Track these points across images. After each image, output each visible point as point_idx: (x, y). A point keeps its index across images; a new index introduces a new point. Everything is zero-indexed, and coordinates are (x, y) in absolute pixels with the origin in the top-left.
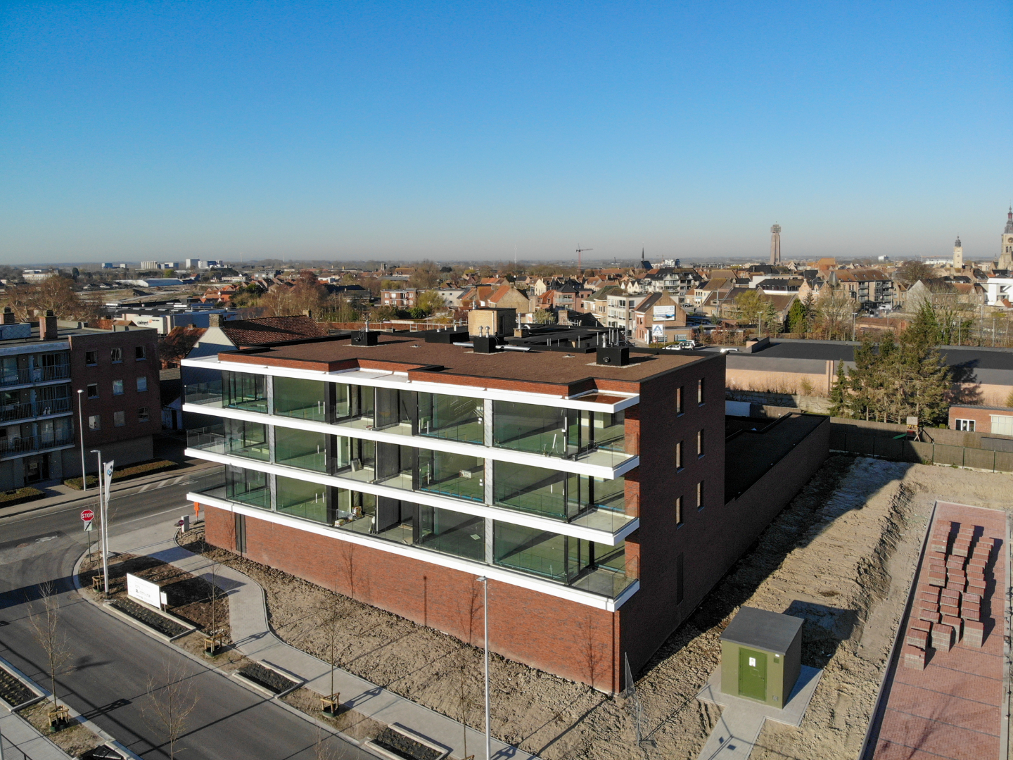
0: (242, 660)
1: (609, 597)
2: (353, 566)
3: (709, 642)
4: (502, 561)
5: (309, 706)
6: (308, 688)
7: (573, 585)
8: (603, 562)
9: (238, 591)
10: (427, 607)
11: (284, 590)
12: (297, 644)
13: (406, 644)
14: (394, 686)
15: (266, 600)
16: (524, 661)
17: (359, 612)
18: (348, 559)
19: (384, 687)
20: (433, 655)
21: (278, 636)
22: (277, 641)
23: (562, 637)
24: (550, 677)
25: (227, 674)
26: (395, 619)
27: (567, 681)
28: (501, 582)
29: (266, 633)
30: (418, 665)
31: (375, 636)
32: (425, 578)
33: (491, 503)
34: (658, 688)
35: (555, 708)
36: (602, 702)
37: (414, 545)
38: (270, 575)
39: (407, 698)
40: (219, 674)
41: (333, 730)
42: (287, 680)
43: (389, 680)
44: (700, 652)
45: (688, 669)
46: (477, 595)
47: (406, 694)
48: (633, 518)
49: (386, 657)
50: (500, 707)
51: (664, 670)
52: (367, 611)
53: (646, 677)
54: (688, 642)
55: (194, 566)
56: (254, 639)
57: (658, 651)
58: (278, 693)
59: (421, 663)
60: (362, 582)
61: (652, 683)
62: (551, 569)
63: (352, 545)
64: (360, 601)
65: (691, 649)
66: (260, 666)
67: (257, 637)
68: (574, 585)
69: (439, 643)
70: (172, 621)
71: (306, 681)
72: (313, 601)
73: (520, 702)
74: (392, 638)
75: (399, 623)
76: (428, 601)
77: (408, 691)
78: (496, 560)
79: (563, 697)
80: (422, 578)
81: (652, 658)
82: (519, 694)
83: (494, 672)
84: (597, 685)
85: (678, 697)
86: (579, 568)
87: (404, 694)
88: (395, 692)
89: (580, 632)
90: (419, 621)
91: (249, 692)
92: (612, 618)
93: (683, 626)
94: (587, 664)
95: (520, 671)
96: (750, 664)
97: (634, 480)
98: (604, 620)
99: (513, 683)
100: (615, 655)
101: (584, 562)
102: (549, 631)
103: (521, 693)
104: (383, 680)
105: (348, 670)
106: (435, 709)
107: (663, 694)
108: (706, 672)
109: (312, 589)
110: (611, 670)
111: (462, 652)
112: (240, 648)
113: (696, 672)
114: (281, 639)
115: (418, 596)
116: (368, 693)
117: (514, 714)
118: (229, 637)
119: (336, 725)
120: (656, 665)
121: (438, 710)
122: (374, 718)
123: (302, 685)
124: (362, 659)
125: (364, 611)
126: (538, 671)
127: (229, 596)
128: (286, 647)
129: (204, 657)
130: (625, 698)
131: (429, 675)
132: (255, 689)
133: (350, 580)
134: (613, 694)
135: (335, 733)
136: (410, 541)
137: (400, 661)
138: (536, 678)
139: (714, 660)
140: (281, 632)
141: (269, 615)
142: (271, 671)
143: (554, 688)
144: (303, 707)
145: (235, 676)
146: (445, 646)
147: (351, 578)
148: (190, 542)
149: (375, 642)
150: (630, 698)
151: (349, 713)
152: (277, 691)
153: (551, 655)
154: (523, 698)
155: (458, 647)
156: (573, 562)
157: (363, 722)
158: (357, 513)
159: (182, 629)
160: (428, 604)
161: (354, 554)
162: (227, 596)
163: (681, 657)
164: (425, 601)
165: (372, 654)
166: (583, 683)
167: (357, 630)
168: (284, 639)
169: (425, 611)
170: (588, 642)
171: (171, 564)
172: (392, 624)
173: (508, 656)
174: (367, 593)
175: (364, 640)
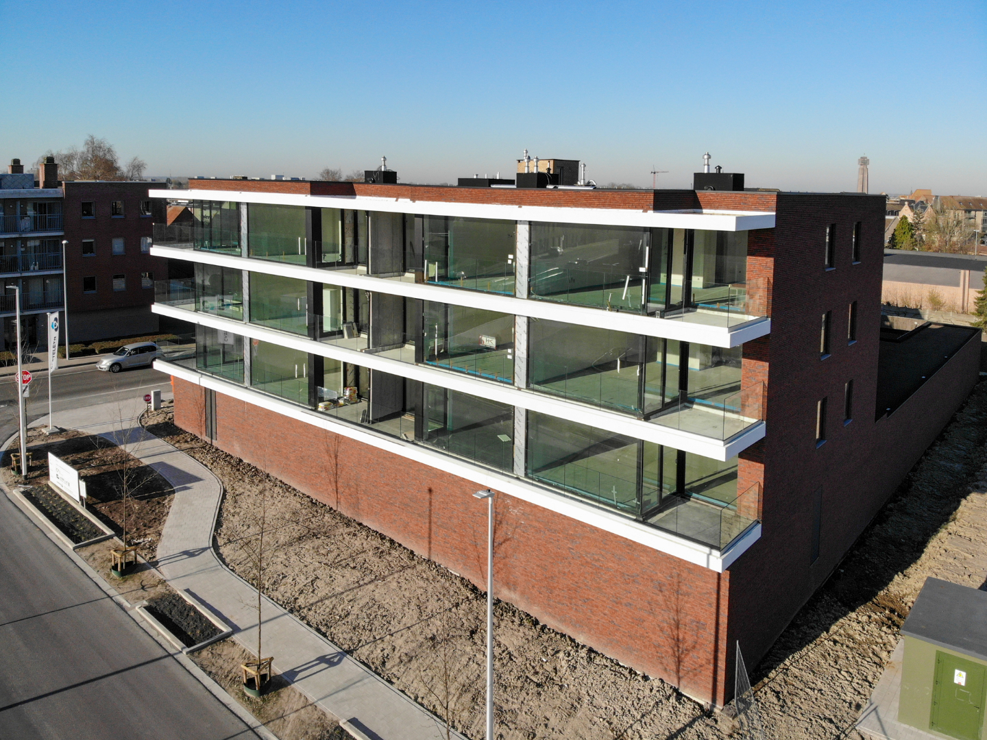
0: (160, 586)
1: (712, 547)
2: (339, 466)
3: (864, 629)
4: (538, 474)
5: (230, 672)
6: (237, 642)
7: (649, 521)
8: (699, 489)
9: (189, 488)
10: (433, 532)
11: (248, 492)
12: (242, 569)
13: (395, 584)
14: (364, 652)
15: (222, 502)
16: (568, 631)
17: (341, 530)
18: (333, 456)
19: (349, 652)
20: (432, 605)
21: (220, 556)
22: (215, 562)
23: (630, 601)
24: (608, 664)
25: (129, 606)
26: (388, 544)
27: (636, 674)
28: (536, 506)
29: (204, 550)
30: (407, 621)
31: (354, 568)
32: (430, 490)
33: (524, 386)
34: (790, 704)
35: (615, 721)
36: (694, 720)
37: (416, 442)
38: (238, 470)
39: (379, 675)
40: (120, 605)
41: (251, 719)
42: (211, 625)
43: (360, 641)
44: (851, 645)
45: (835, 672)
46: (501, 522)
47: (377, 669)
48: (754, 421)
49: (362, 603)
50: (525, 709)
51: (796, 672)
52: (352, 530)
53: (766, 680)
54: (830, 625)
55: (148, 452)
56: (186, 556)
57: (782, 636)
58: (189, 646)
59: (412, 618)
60: (349, 489)
61: (778, 693)
62: (614, 492)
63: (338, 438)
64: (346, 515)
65: (837, 638)
66: (181, 598)
67: (190, 554)
68: (652, 520)
69: (443, 587)
70: (89, 521)
71: (236, 629)
72: (283, 510)
73: (558, 702)
74: (378, 574)
75: (393, 552)
76: (432, 524)
77: (384, 663)
78: (529, 471)
79: (629, 703)
80: (426, 490)
81: (773, 647)
82: (556, 688)
83: (521, 644)
84: (685, 687)
85: (824, 724)
86: (661, 495)
87: (377, 668)
88: (363, 663)
89: (660, 598)
90: (421, 551)
91: (149, 639)
92: (716, 580)
93: (817, 597)
94: (670, 651)
95: (562, 647)
96: (956, 681)
97: (760, 359)
98: (701, 584)
99: (548, 667)
100: (720, 642)
101: (668, 487)
102: (608, 590)
103: (561, 687)
104: (351, 639)
105: (303, 618)
106: (419, 700)
107: (799, 716)
108: (867, 681)
109: (287, 494)
110: (711, 667)
111: (475, 605)
112: (162, 569)
113: (850, 679)
114: (223, 561)
115: (420, 515)
116: (322, 659)
117: (546, 725)
118: (153, 550)
119: (258, 712)
120: (782, 660)
121: (425, 702)
122: (321, 705)
123: (229, 635)
124: (327, 602)
125: (348, 530)
126: (591, 650)
127: (176, 494)
128: (225, 573)
129: (108, 575)
130: (734, 717)
131: (421, 639)
132: (159, 634)
133: (334, 484)
134: (713, 706)
135: (254, 725)
136: (411, 436)
137: (382, 610)
138: (585, 663)
139: (877, 660)
140: (225, 551)
141: (219, 524)
142: (192, 608)
143: (614, 683)
144: (220, 672)
145: (139, 611)
146: (452, 593)
147: (336, 482)
148: (155, 422)
149: (352, 576)
150: (742, 716)
151: (285, 692)
152: (188, 641)
153: (611, 629)
154: (562, 697)
155: (470, 598)
156: (650, 484)
157: (303, 711)
158: (350, 396)
159: (97, 532)
160: (434, 528)
161: (340, 450)
162: (174, 493)
163: (820, 649)
164: (430, 523)
165: (343, 596)
166: (662, 681)
167: (331, 557)
168: (228, 560)
169: (430, 537)
170: (672, 615)
171: (122, 447)
172: (382, 552)
173: (544, 620)
174: (355, 506)
175: (337, 573)
